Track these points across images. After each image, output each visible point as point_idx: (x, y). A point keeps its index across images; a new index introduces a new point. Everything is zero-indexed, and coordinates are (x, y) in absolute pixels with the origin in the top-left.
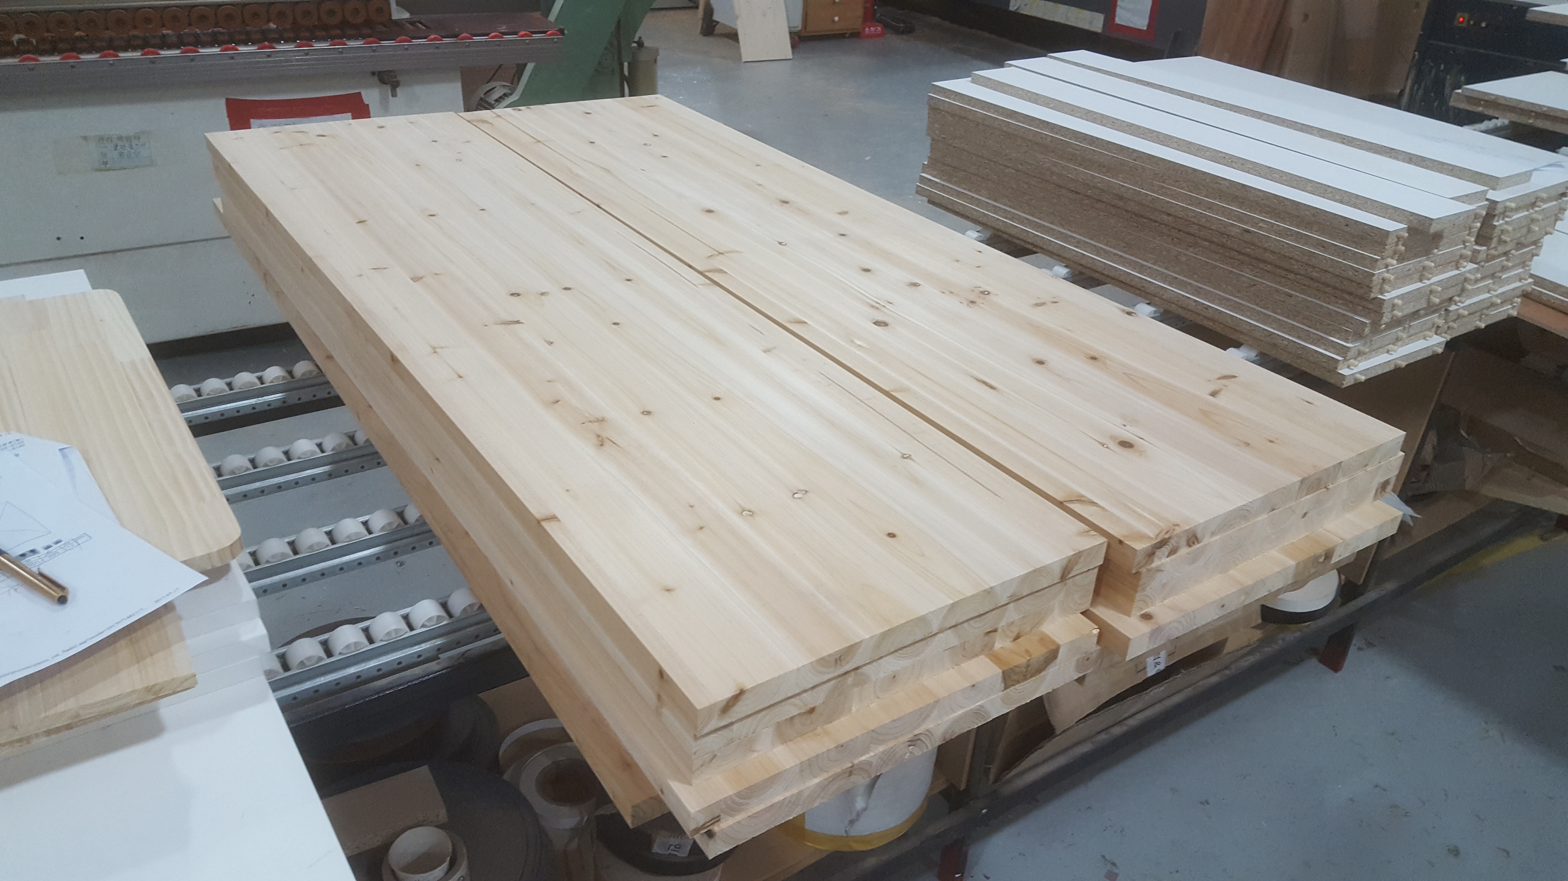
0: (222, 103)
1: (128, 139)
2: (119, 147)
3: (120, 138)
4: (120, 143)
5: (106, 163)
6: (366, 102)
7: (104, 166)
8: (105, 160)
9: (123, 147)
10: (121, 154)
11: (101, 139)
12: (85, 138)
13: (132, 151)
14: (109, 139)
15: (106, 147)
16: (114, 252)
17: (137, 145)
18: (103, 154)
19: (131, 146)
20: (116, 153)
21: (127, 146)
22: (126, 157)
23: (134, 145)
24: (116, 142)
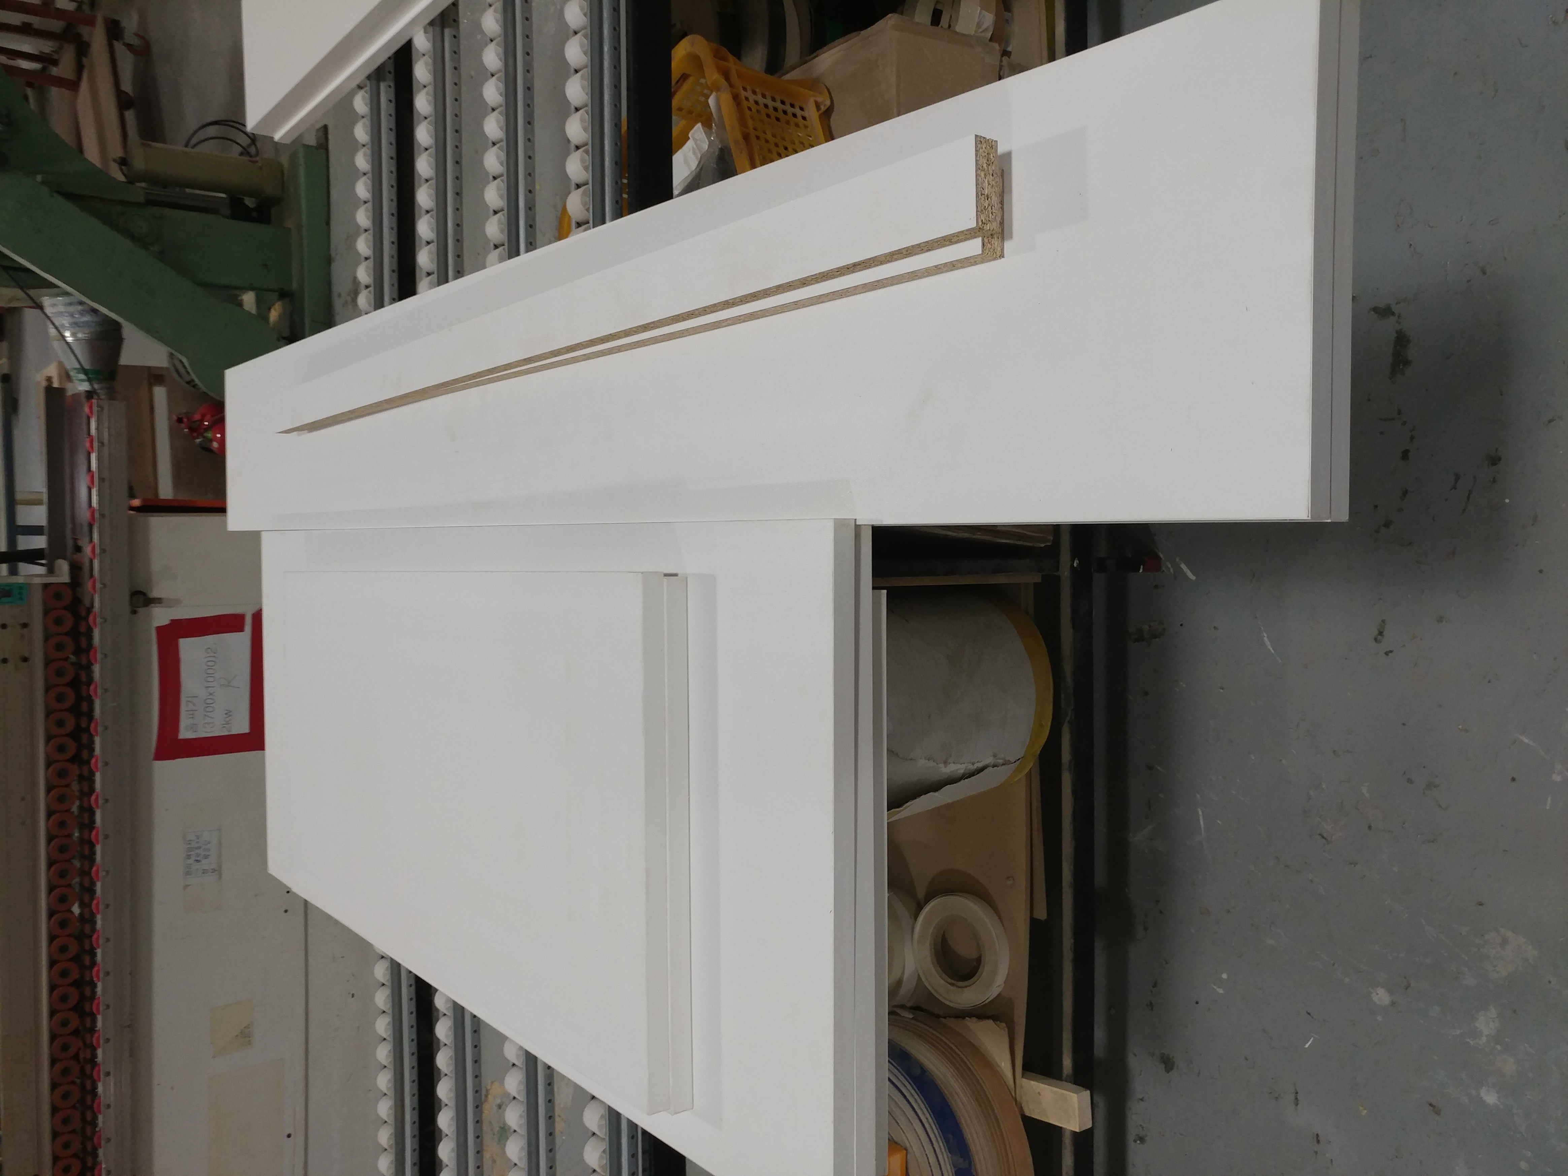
0: (158, 764)
1: (190, 849)
2: (198, 859)
3: (189, 857)
4: (193, 858)
5: (214, 870)
6: (166, 622)
7: (218, 871)
8: (211, 871)
9: (198, 855)
10: (206, 857)
11: (188, 873)
12: (186, 887)
13: (203, 847)
14: (189, 868)
15: (197, 870)
17: (198, 842)
18: (205, 872)
19: (199, 848)
20: (204, 861)
21: (197, 851)
22: (207, 853)
23: (197, 845)
24: (192, 861)
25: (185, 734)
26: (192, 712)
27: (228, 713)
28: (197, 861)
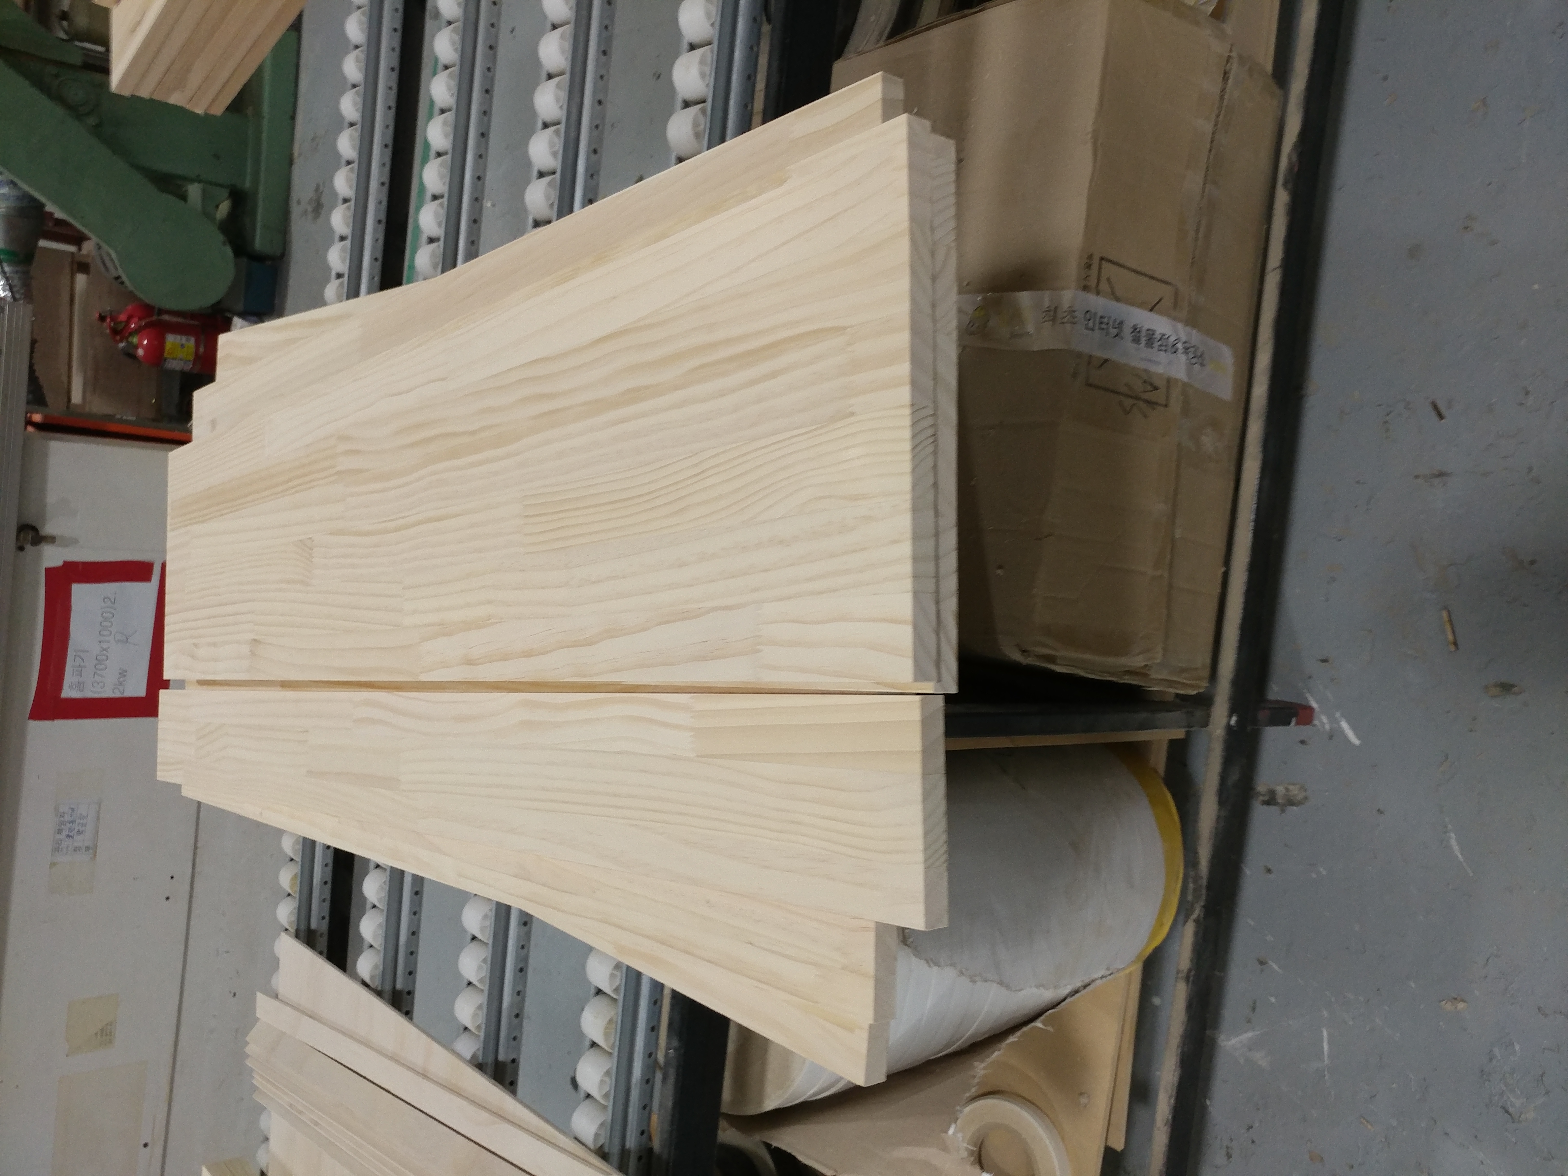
0: (33, 724)
1: (63, 823)
2: (72, 834)
3: (60, 831)
4: (65, 833)
5: (87, 849)
6: (60, 563)
7: (92, 849)
8: (83, 849)
9: (71, 830)
10: (79, 833)
11: (57, 849)
12: (53, 864)
13: (78, 821)
14: (58, 843)
15: (68, 846)
16: (196, 847)
17: (71, 816)
18: (76, 849)
19: (72, 822)
20: (77, 837)
21: (69, 825)
22: (83, 828)
23: (70, 819)
24: (63, 836)
25: (69, 691)
26: (80, 669)
27: (123, 673)
28: (68, 836)
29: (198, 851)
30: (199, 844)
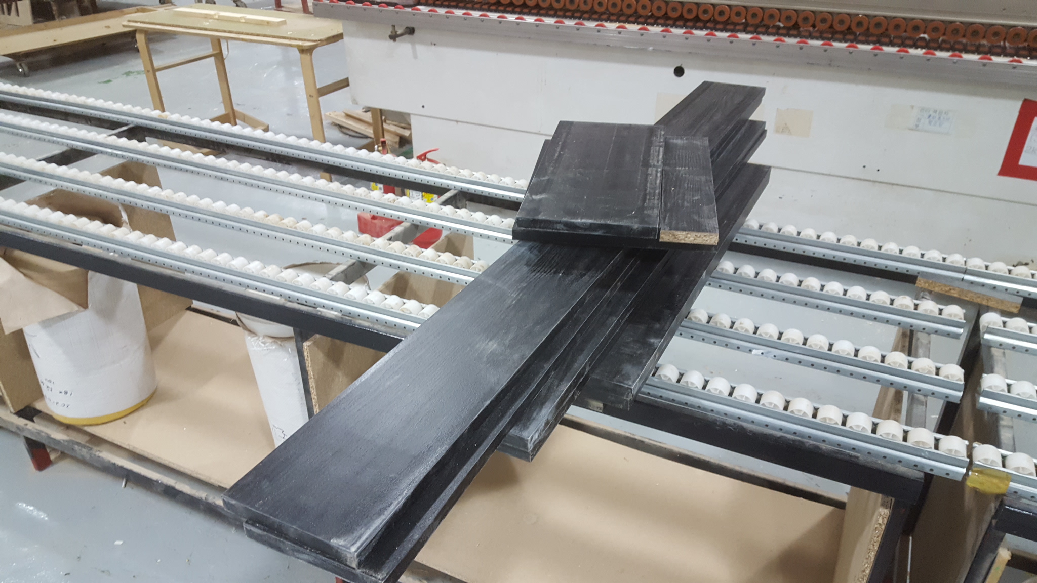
0: (1020, 101)
1: (940, 113)
3: (935, 112)
4: (933, 114)
5: (917, 126)
7: (916, 128)
8: (918, 124)
9: (934, 118)
10: (930, 123)
11: (923, 109)
12: (913, 107)
13: (939, 122)
14: (927, 110)
15: (922, 116)
16: (893, 184)
17: (944, 118)
18: (919, 120)
19: (939, 118)
20: (927, 121)
21: (937, 117)
22: (932, 124)
23: (942, 118)
24: (931, 113)
28: (929, 116)
29: (890, 186)
30: (895, 187)
